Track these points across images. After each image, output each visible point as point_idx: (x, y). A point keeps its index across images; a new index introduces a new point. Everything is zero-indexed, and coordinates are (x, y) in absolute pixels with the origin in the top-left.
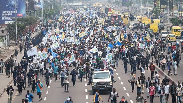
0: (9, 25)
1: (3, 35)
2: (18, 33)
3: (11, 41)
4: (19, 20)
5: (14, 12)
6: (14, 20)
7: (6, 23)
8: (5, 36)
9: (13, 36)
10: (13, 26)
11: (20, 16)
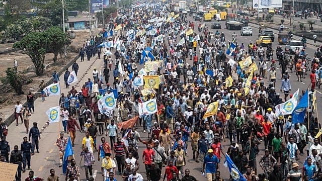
0: (98, 13)
1: (94, 20)
2: (105, 18)
3: (100, 25)
4: (104, 9)
5: (101, 4)
6: (101, 9)
7: (96, 12)
8: (95, 21)
9: (100, 21)
10: (101, 13)
11: (105, 6)
